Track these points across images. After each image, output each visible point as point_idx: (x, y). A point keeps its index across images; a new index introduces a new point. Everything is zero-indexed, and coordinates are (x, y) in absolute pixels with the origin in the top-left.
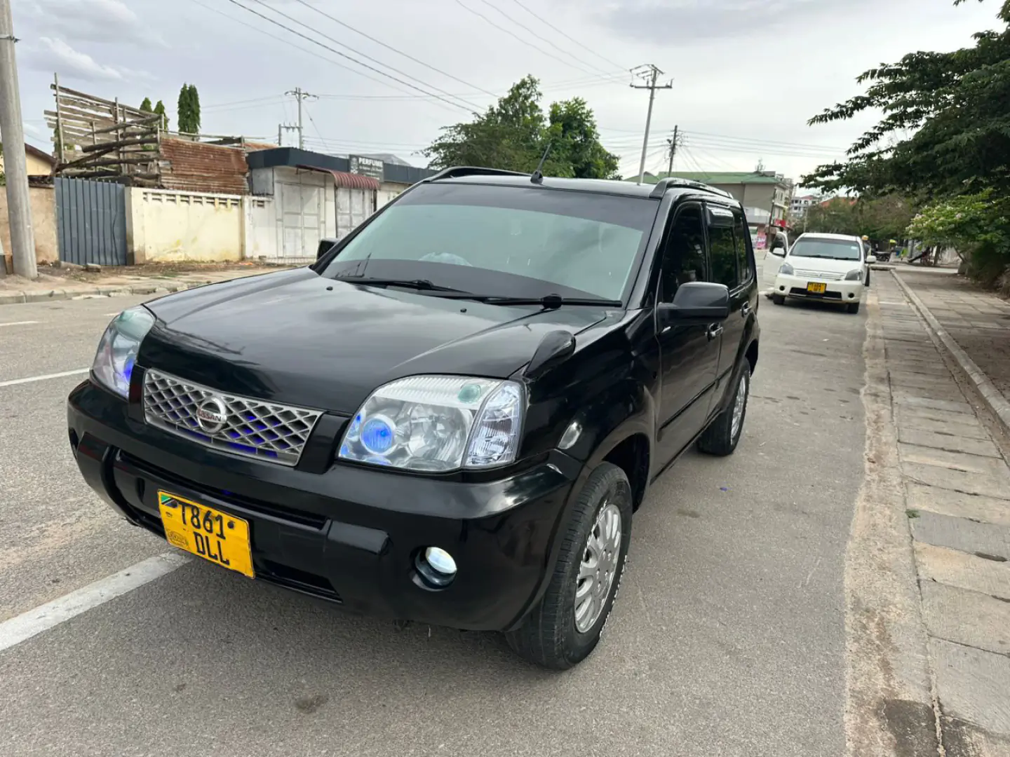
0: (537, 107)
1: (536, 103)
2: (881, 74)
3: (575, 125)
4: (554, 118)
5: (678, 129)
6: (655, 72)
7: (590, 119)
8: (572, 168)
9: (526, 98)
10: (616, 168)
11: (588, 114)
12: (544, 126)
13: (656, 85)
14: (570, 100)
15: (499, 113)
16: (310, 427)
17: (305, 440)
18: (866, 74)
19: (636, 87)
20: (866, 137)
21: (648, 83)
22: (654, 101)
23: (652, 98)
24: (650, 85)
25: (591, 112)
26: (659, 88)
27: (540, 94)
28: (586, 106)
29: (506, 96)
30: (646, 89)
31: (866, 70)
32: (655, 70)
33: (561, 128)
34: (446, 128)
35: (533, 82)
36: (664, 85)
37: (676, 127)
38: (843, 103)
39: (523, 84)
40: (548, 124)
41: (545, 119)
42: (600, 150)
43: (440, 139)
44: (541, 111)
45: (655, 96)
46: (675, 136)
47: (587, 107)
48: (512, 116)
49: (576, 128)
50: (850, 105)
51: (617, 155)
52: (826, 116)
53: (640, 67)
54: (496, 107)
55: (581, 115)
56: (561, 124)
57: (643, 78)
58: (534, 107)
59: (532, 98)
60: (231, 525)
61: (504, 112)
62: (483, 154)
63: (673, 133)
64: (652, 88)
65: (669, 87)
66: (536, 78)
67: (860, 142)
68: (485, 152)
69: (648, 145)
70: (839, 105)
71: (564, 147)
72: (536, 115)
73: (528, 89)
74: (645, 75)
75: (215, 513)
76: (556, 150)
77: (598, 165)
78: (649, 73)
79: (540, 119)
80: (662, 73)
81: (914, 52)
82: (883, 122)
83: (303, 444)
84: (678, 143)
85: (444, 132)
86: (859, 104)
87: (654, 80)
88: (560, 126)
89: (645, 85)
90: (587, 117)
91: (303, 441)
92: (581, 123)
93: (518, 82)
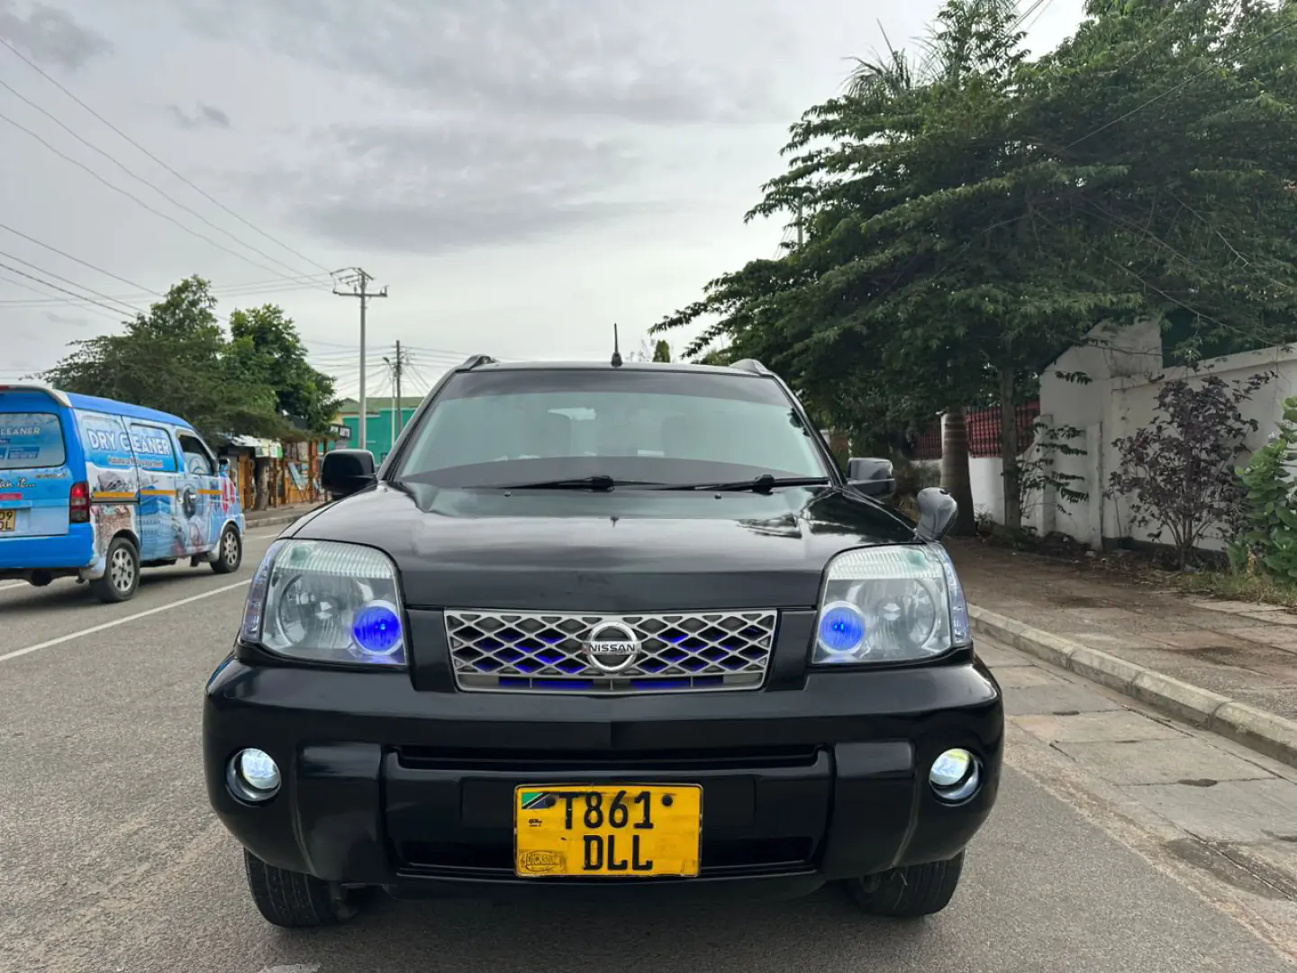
0: (210, 315)
1: (209, 310)
2: (725, 281)
3: (271, 337)
4: (239, 328)
5: (401, 344)
6: (363, 279)
7: (291, 331)
8: (273, 392)
9: (194, 303)
10: (331, 392)
11: (288, 325)
12: (223, 340)
13: (367, 292)
14: (260, 307)
15: (154, 324)
16: (771, 632)
17: (769, 649)
18: (711, 284)
19: (341, 294)
20: (698, 341)
21: (355, 289)
22: (367, 312)
23: (363, 308)
24: (359, 291)
25: (290, 322)
26: (370, 296)
27: (213, 300)
28: (283, 315)
29: (163, 301)
30: (354, 298)
31: (710, 280)
32: (363, 275)
33: (253, 343)
34: (80, 342)
35: (201, 285)
36: (378, 292)
37: (398, 342)
38: (682, 309)
39: (185, 287)
40: (228, 337)
41: (223, 332)
42: (308, 370)
43: (72, 357)
44: (215, 321)
45: (366, 305)
46: (398, 353)
47: (285, 317)
48: (173, 327)
49: (273, 342)
50: (689, 311)
51: (331, 376)
52: (664, 324)
53: (342, 270)
54: (148, 316)
55: (276, 326)
56: (251, 337)
57: (348, 283)
58: (206, 317)
59: (202, 305)
60: (667, 801)
61: (160, 321)
62: (149, 376)
63: (395, 350)
64: (362, 296)
65: (384, 295)
66: (206, 280)
67: (693, 346)
68: (149, 373)
69: (367, 364)
70: (678, 312)
71: (260, 366)
72: (209, 326)
73: (195, 293)
74: (350, 280)
75: (634, 791)
76: (248, 370)
77: (308, 387)
78: (356, 278)
79: (215, 331)
80: (372, 279)
81: (754, 260)
82: (712, 327)
83: (768, 656)
84: (404, 361)
85: (76, 349)
86: (697, 310)
87: (363, 286)
88: (249, 339)
89: (353, 292)
90: (285, 329)
91: (766, 652)
92: (279, 337)
93: (180, 283)
